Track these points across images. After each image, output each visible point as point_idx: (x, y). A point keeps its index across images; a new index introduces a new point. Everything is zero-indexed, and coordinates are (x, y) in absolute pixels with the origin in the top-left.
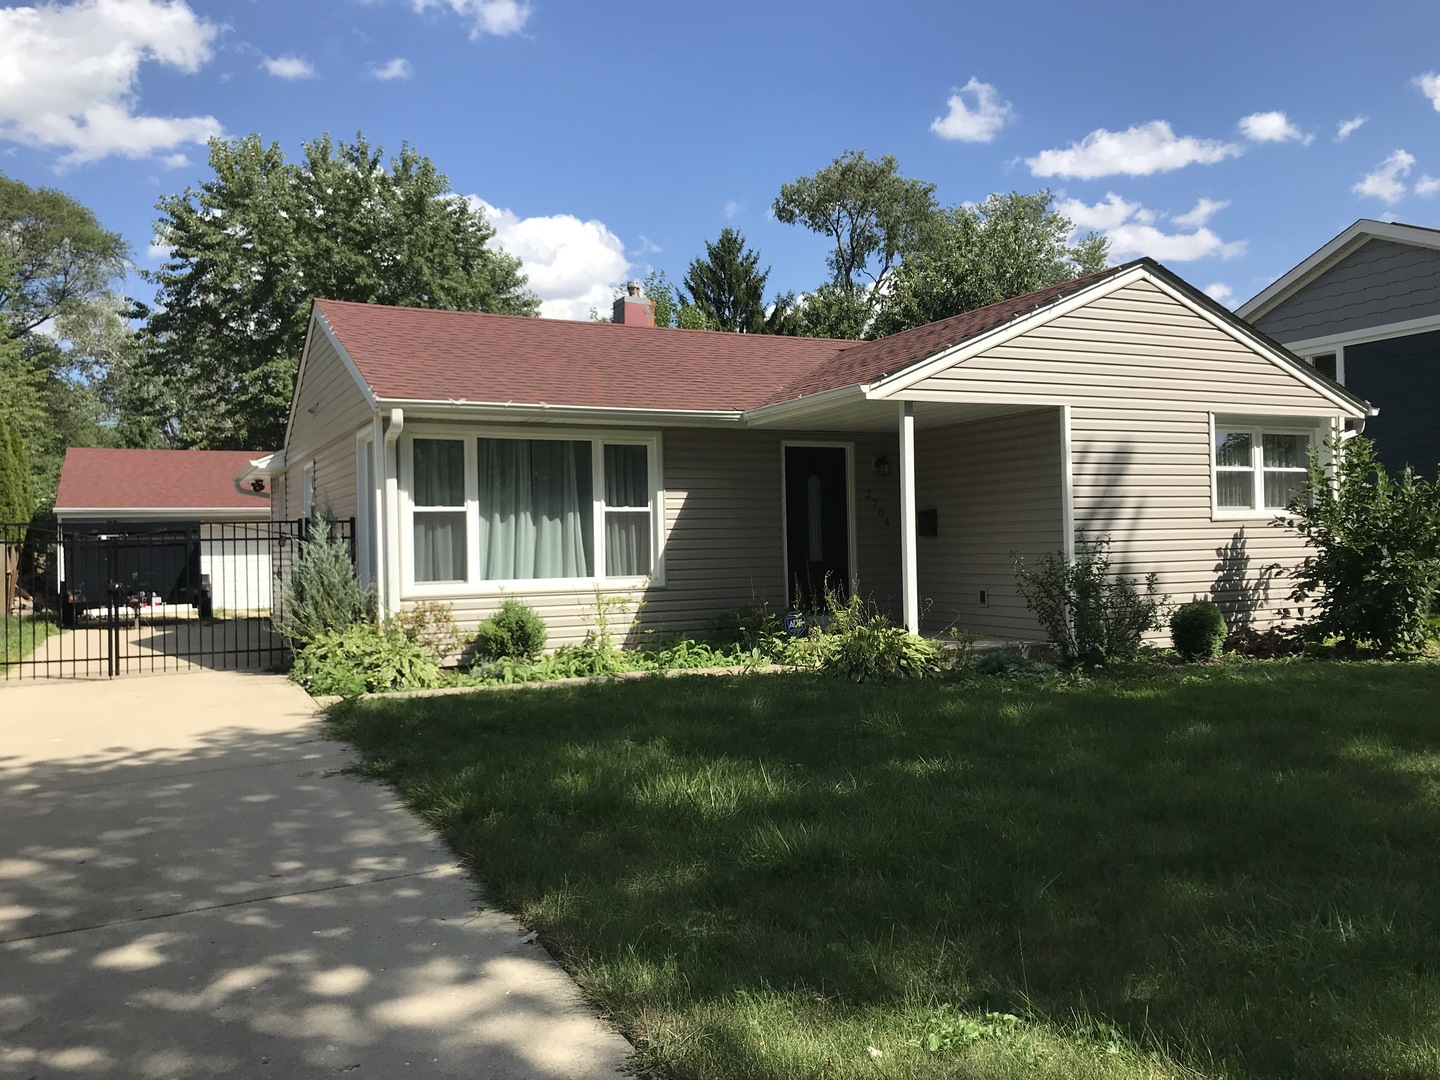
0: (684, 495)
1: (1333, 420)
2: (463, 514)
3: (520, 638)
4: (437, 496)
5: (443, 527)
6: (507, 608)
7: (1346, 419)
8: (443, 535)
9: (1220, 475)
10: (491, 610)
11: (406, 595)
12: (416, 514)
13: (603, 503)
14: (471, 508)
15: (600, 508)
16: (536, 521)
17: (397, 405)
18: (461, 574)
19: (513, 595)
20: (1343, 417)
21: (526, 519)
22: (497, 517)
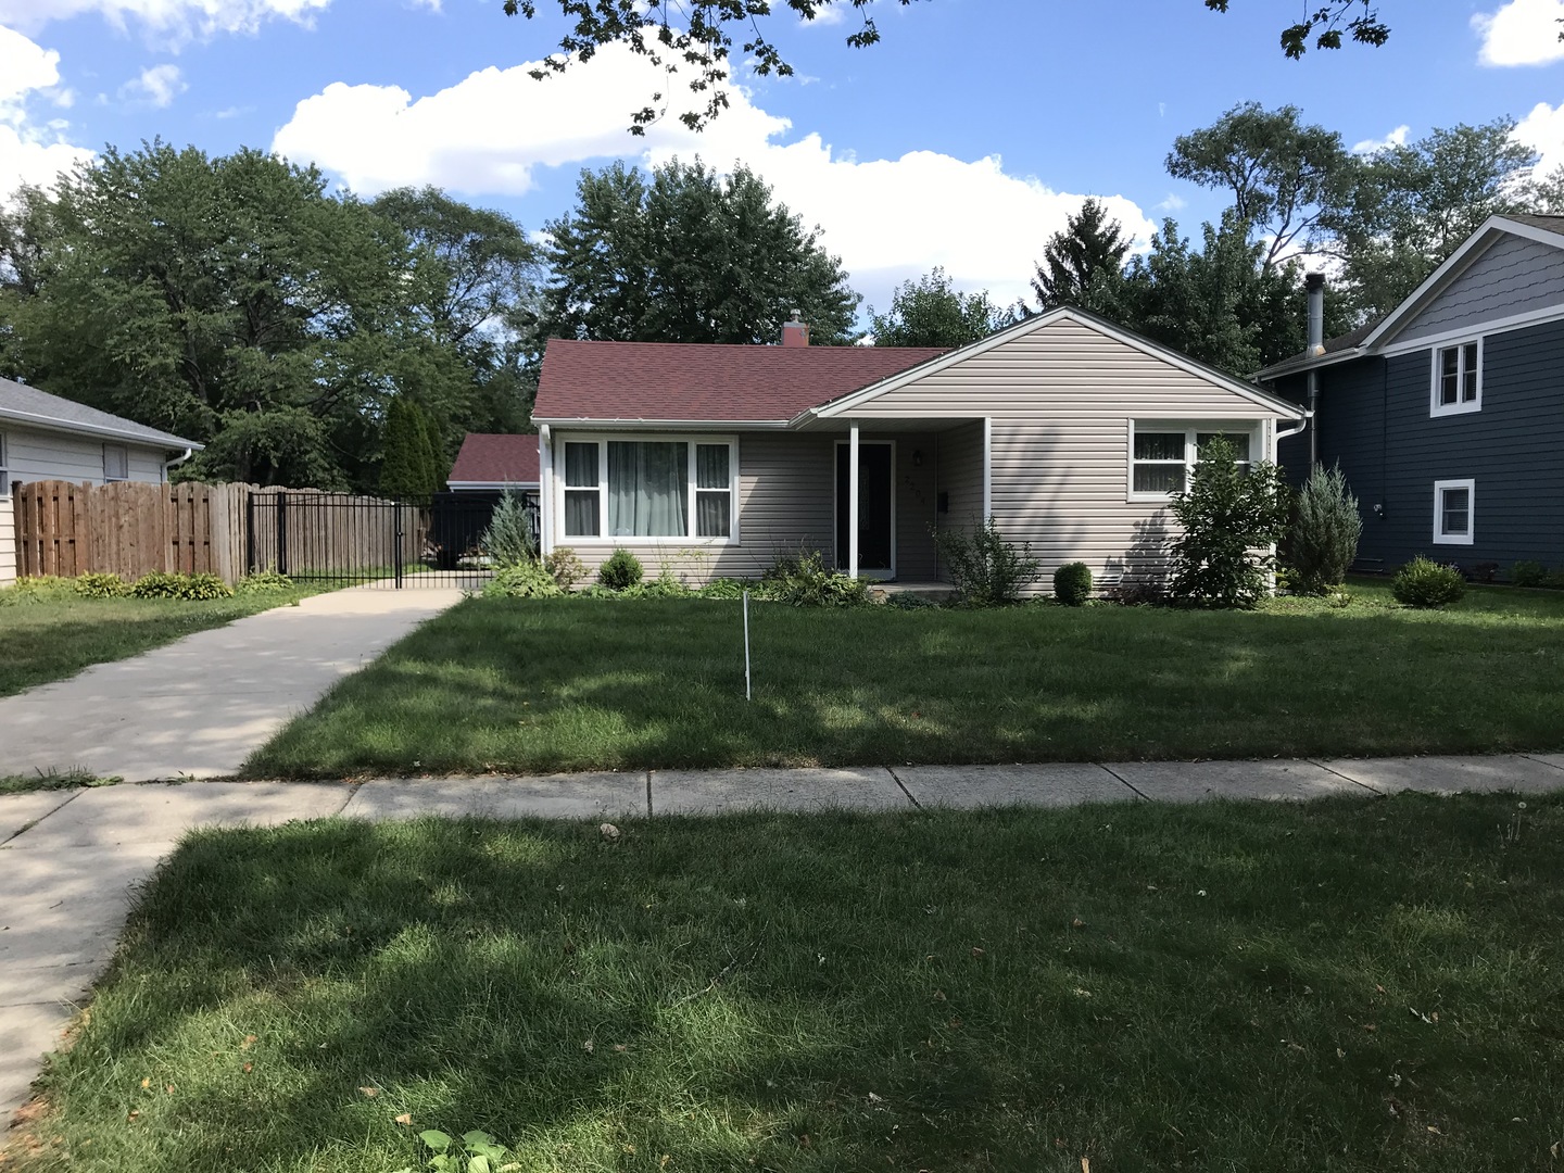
0: (755, 479)
1: (1264, 422)
2: (598, 492)
3: (622, 574)
4: (582, 481)
5: (586, 500)
6: (617, 555)
7: (1278, 420)
8: (585, 505)
9: (1137, 467)
10: (607, 557)
11: (558, 544)
12: (566, 492)
13: (696, 485)
14: (603, 487)
15: (693, 489)
16: (650, 497)
17: (545, 423)
18: (596, 532)
19: (622, 547)
20: (1274, 418)
21: (642, 494)
22: (622, 493)
